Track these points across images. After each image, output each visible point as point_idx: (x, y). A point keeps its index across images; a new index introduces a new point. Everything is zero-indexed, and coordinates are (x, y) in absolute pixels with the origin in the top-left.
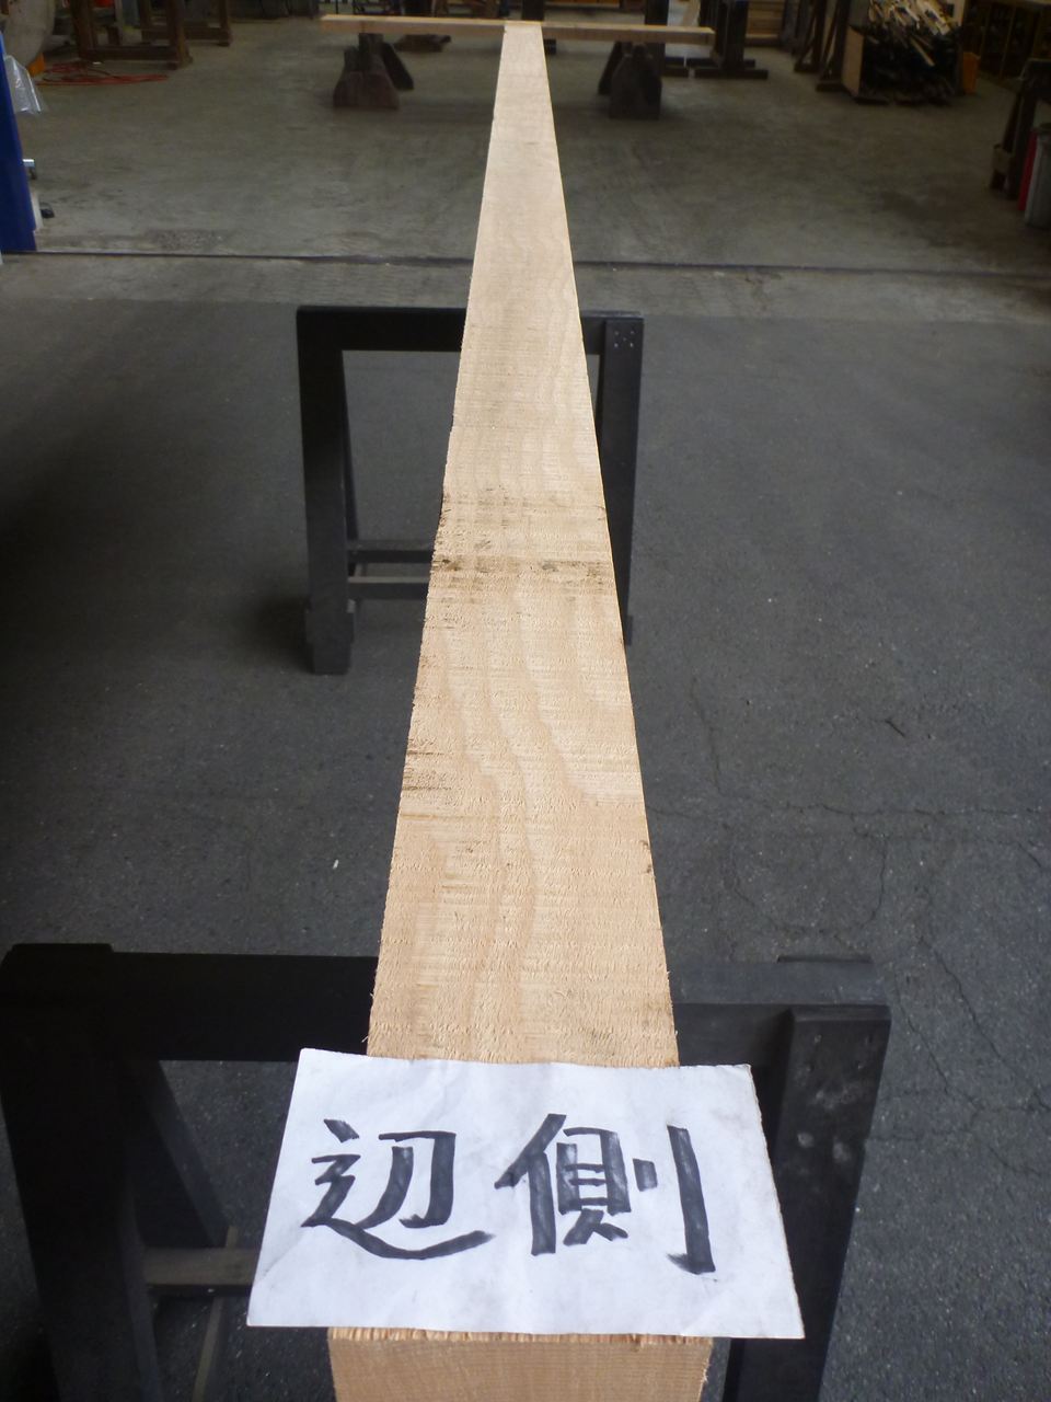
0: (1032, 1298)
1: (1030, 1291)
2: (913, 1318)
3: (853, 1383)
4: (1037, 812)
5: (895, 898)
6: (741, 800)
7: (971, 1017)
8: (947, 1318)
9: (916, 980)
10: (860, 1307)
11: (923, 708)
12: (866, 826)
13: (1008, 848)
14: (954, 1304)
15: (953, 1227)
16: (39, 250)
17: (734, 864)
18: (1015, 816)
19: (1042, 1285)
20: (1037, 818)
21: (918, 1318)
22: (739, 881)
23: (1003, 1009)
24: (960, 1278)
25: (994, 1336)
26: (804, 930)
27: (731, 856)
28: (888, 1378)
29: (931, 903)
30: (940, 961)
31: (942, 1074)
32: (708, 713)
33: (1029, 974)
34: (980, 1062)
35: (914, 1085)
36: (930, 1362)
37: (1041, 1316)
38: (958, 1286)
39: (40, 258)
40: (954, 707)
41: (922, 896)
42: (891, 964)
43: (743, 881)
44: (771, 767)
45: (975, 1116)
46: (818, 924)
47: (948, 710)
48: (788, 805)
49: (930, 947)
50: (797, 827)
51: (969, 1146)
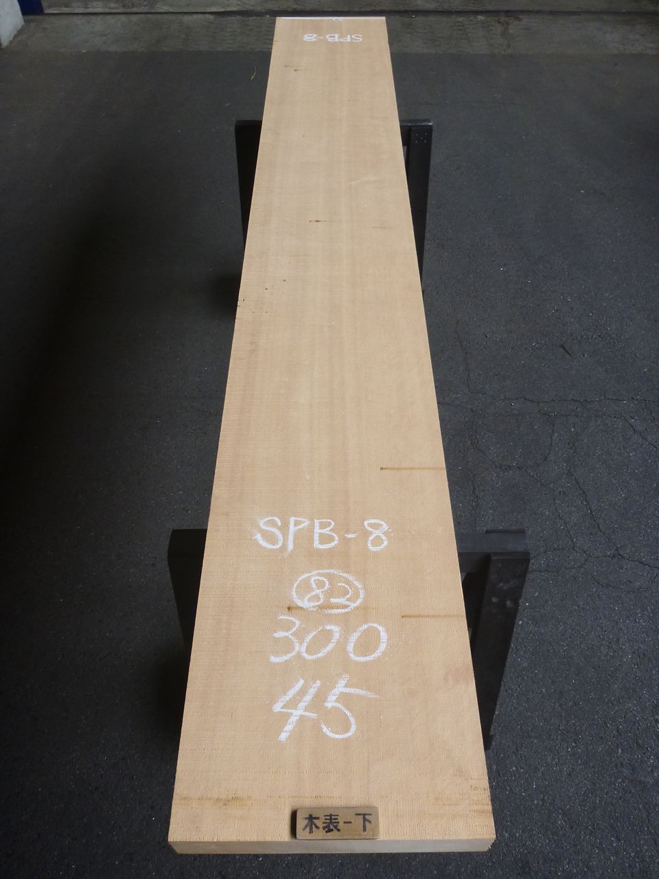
0: (604, 642)
1: (603, 639)
2: (548, 651)
3: (520, 678)
4: (637, 400)
5: (557, 449)
6: (480, 395)
7: (589, 512)
8: (564, 651)
9: (564, 492)
10: (525, 647)
11: (582, 337)
12: (546, 409)
13: (619, 420)
14: (568, 645)
15: (571, 612)
16: (46, 12)
17: (476, 432)
18: (625, 402)
19: (609, 637)
20: (636, 402)
21: (551, 651)
22: (478, 442)
23: (606, 507)
24: (572, 634)
25: (585, 659)
26: (510, 467)
27: (474, 427)
28: (536, 675)
29: (575, 452)
30: (577, 483)
31: (572, 540)
32: (465, 343)
33: (621, 489)
34: (591, 534)
35: (559, 546)
36: (555, 669)
37: (607, 650)
38: (570, 637)
39: (47, 18)
40: (599, 336)
41: (572, 448)
42: (552, 485)
43: (480, 442)
44: (497, 375)
45: (586, 560)
46: (517, 464)
47: (595, 339)
48: (505, 397)
49: (573, 476)
50: (509, 410)
51: (582, 574)
